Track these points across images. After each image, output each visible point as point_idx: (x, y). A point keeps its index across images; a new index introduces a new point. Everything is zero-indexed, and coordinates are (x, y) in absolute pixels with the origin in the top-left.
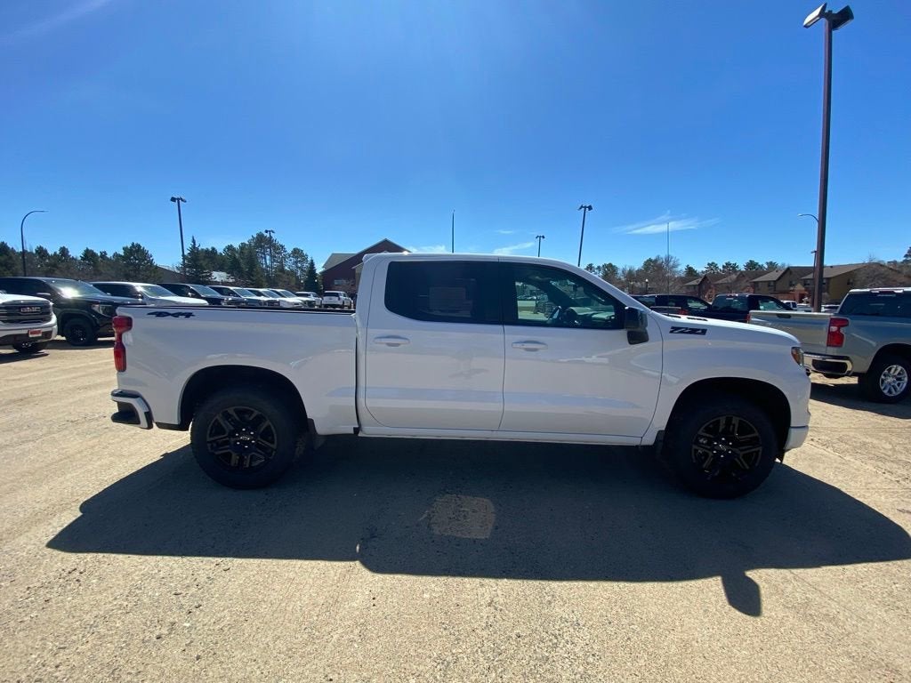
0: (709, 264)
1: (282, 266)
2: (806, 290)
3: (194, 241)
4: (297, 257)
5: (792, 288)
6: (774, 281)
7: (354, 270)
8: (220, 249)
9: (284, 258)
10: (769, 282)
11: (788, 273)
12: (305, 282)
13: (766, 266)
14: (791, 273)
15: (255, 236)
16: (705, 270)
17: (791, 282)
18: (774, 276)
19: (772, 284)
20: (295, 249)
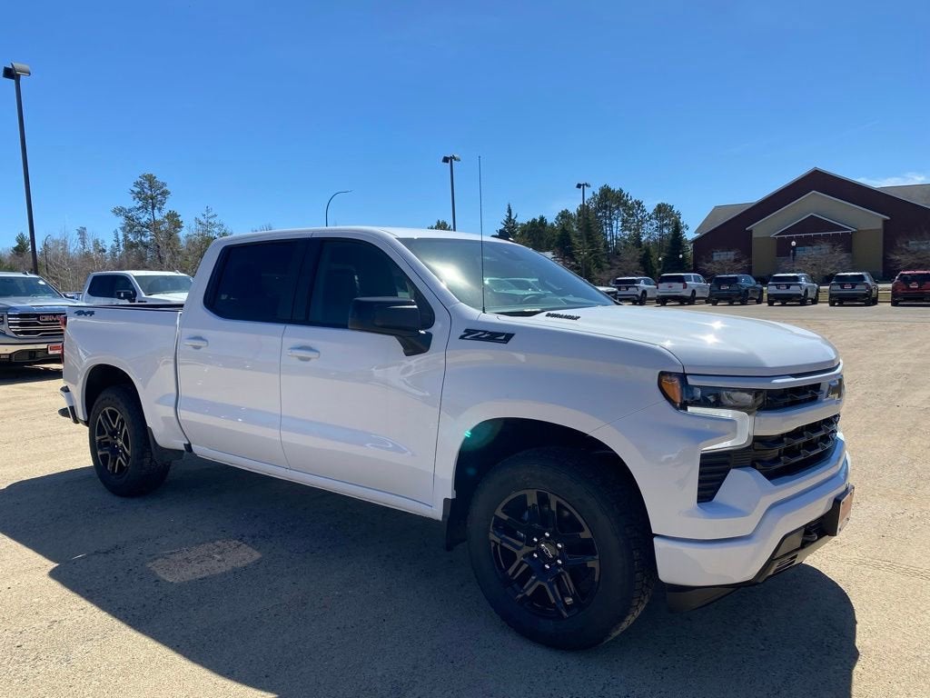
1: (638, 236)
3: (510, 211)
4: (662, 219)
7: (751, 231)
8: (551, 219)
9: (642, 221)
12: (663, 259)
15: (597, 192)
20: (659, 206)
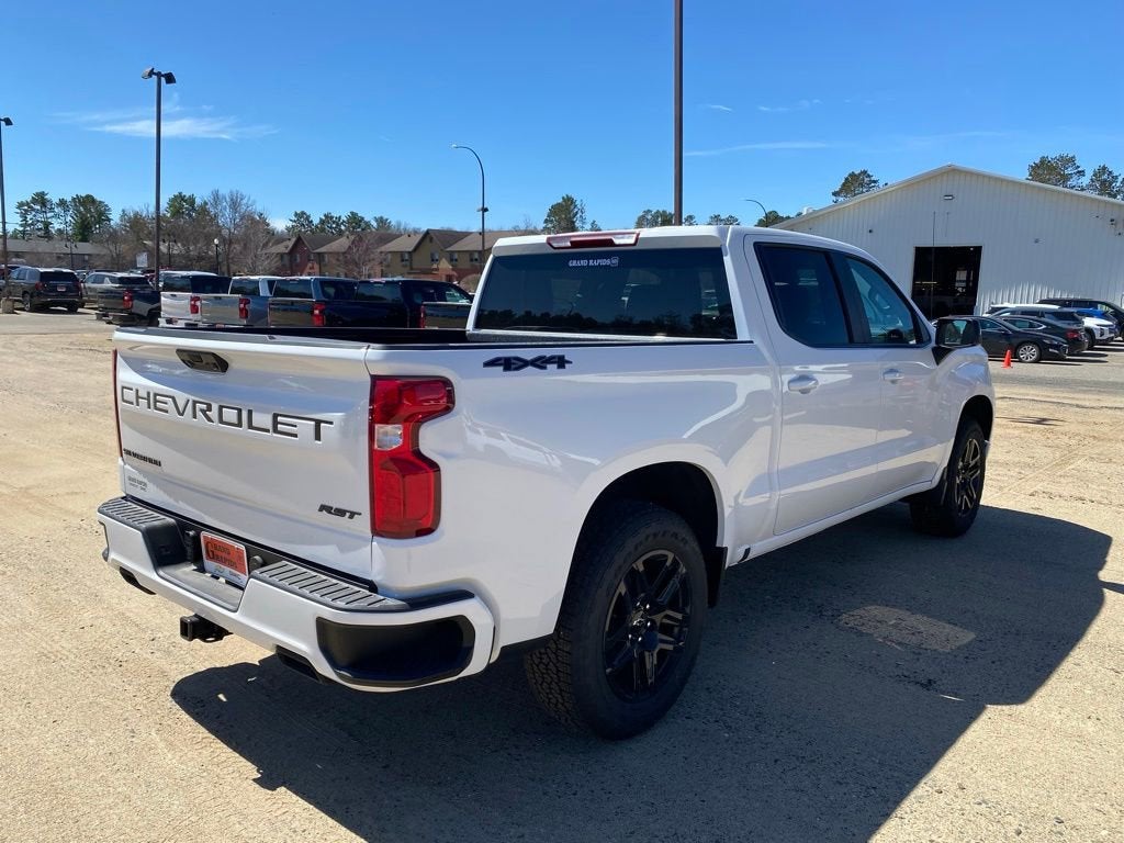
0: (296, 214)
2: (453, 270)
5: (435, 266)
6: (409, 252)
10: (402, 253)
11: (428, 240)
13: (374, 224)
14: (431, 240)
16: (290, 224)
17: (432, 255)
18: (407, 245)
19: (407, 257)
